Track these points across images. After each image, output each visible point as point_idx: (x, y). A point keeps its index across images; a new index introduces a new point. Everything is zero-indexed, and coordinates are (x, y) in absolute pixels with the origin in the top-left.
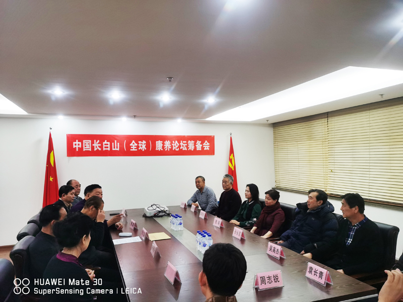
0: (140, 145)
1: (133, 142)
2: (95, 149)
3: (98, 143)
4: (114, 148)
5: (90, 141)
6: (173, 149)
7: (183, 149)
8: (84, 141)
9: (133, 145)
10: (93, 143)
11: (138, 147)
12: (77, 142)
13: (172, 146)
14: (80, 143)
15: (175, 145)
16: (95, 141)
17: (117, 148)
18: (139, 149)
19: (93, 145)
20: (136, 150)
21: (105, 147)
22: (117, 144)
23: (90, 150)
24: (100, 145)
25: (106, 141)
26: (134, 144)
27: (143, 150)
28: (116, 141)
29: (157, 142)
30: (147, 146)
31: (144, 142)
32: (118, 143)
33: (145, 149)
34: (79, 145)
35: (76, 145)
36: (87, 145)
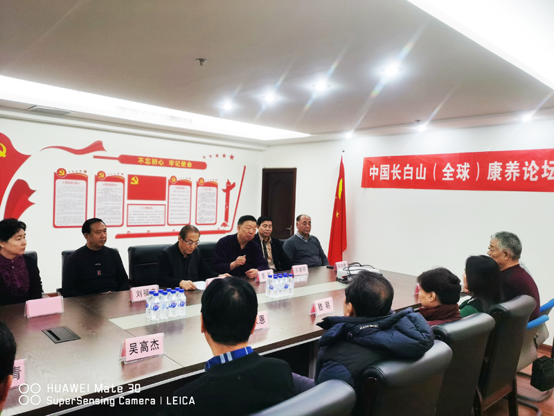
0: (459, 171)
1: (448, 165)
2: (394, 178)
3: (398, 169)
4: (419, 176)
5: (388, 166)
6: (525, 178)
7: (549, 178)
8: (382, 166)
9: (448, 171)
10: (391, 168)
11: (455, 174)
12: (374, 169)
13: (522, 173)
14: (377, 169)
15: (530, 169)
16: (394, 165)
17: (423, 176)
18: (457, 177)
19: (392, 171)
20: (452, 179)
21: (407, 175)
22: (423, 170)
23: (388, 179)
24: (400, 171)
25: (408, 165)
26: (448, 169)
27: (464, 180)
28: (421, 165)
29: (490, 164)
30: (472, 172)
31: (467, 165)
32: (425, 169)
33: (468, 177)
34: (375, 171)
35: (372, 171)
36: (385, 172)
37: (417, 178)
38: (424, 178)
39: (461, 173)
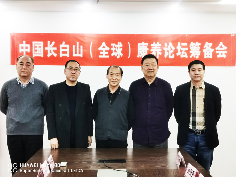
0: (113, 49)
1: (104, 44)
2: (49, 55)
3: (54, 46)
4: (76, 53)
5: (42, 43)
6: (165, 56)
7: (182, 56)
8: (34, 43)
9: (104, 49)
10: (45, 45)
11: (110, 52)
12: (24, 45)
13: (163, 52)
14: (28, 46)
15: (169, 49)
16: (49, 42)
17: (80, 53)
18: (112, 55)
19: (46, 48)
20: (108, 57)
21: (63, 52)
22: (80, 48)
23: (42, 56)
24: (55, 49)
25: (64, 43)
26: (104, 47)
27: (118, 57)
28: (78, 43)
29: (139, 44)
30: (125, 51)
31: (120, 45)
32: (81, 47)
33: (122, 55)
34: (27, 48)
35: (22, 48)
36: (37, 49)
37: (74, 55)
38: (81, 56)
39: (115, 51)
